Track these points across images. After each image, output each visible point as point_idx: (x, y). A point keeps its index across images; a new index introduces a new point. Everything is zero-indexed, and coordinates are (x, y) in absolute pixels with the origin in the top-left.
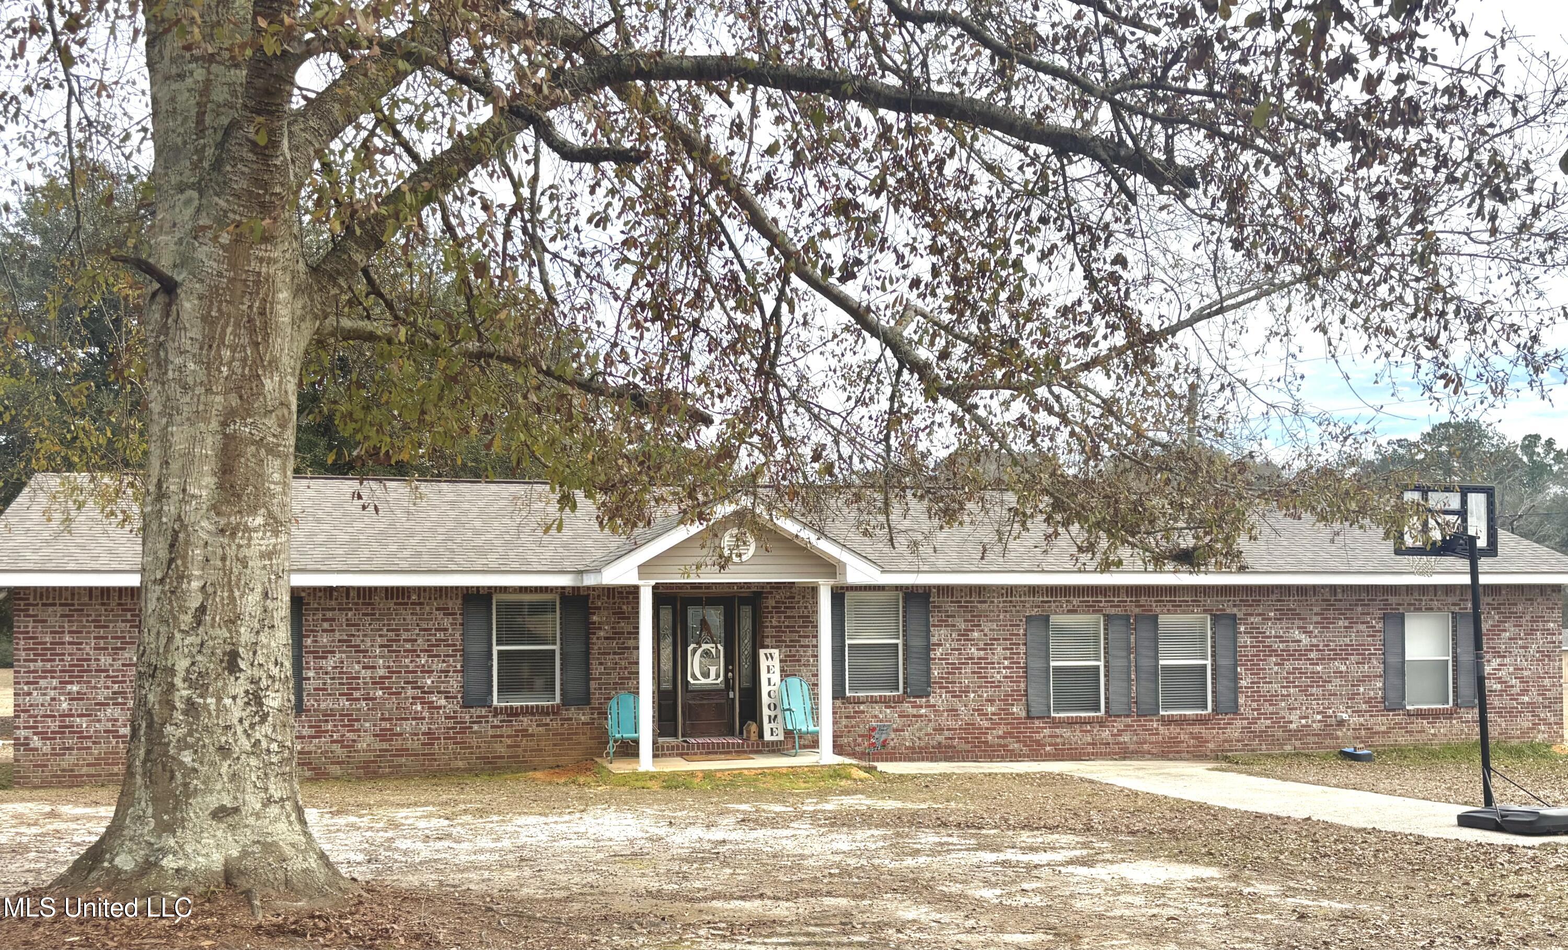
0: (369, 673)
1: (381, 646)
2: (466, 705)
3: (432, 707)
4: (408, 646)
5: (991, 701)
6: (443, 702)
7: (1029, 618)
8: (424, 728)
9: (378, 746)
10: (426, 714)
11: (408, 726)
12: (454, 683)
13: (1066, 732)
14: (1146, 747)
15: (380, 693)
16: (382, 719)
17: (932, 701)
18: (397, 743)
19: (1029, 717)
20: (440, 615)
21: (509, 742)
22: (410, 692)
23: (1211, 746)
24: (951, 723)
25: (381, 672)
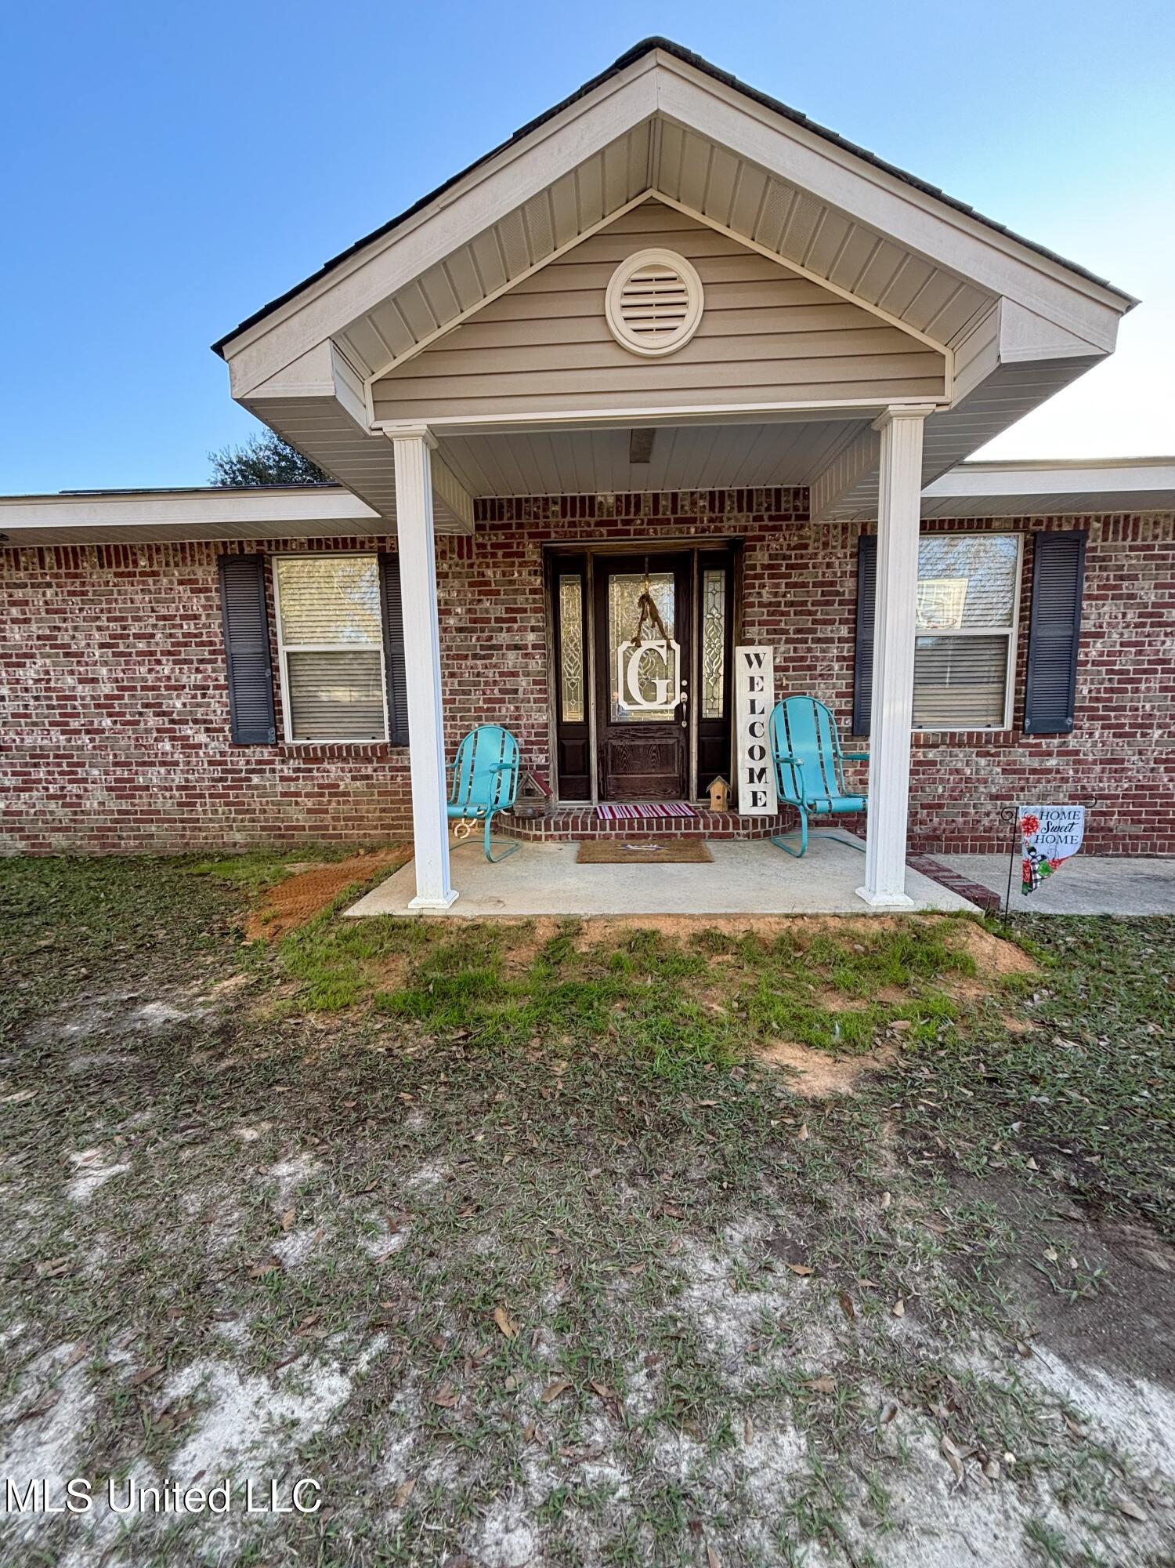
0: (86, 691)
1: (102, 646)
2: (236, 744)
3: (189, 746)
4: (142, 645)
6: (202, 738)
8: (178, 779)
9: (113, 805)
10: (182, 758)
11: (154, 775)
12: (217, 707)
15: (107, 722)
16: (116, 764)
17: (1073, 742)
18: (142, 802)
20: (184, 591)
21: (310, 804)
22: (152, 722)
25: (107, 688)
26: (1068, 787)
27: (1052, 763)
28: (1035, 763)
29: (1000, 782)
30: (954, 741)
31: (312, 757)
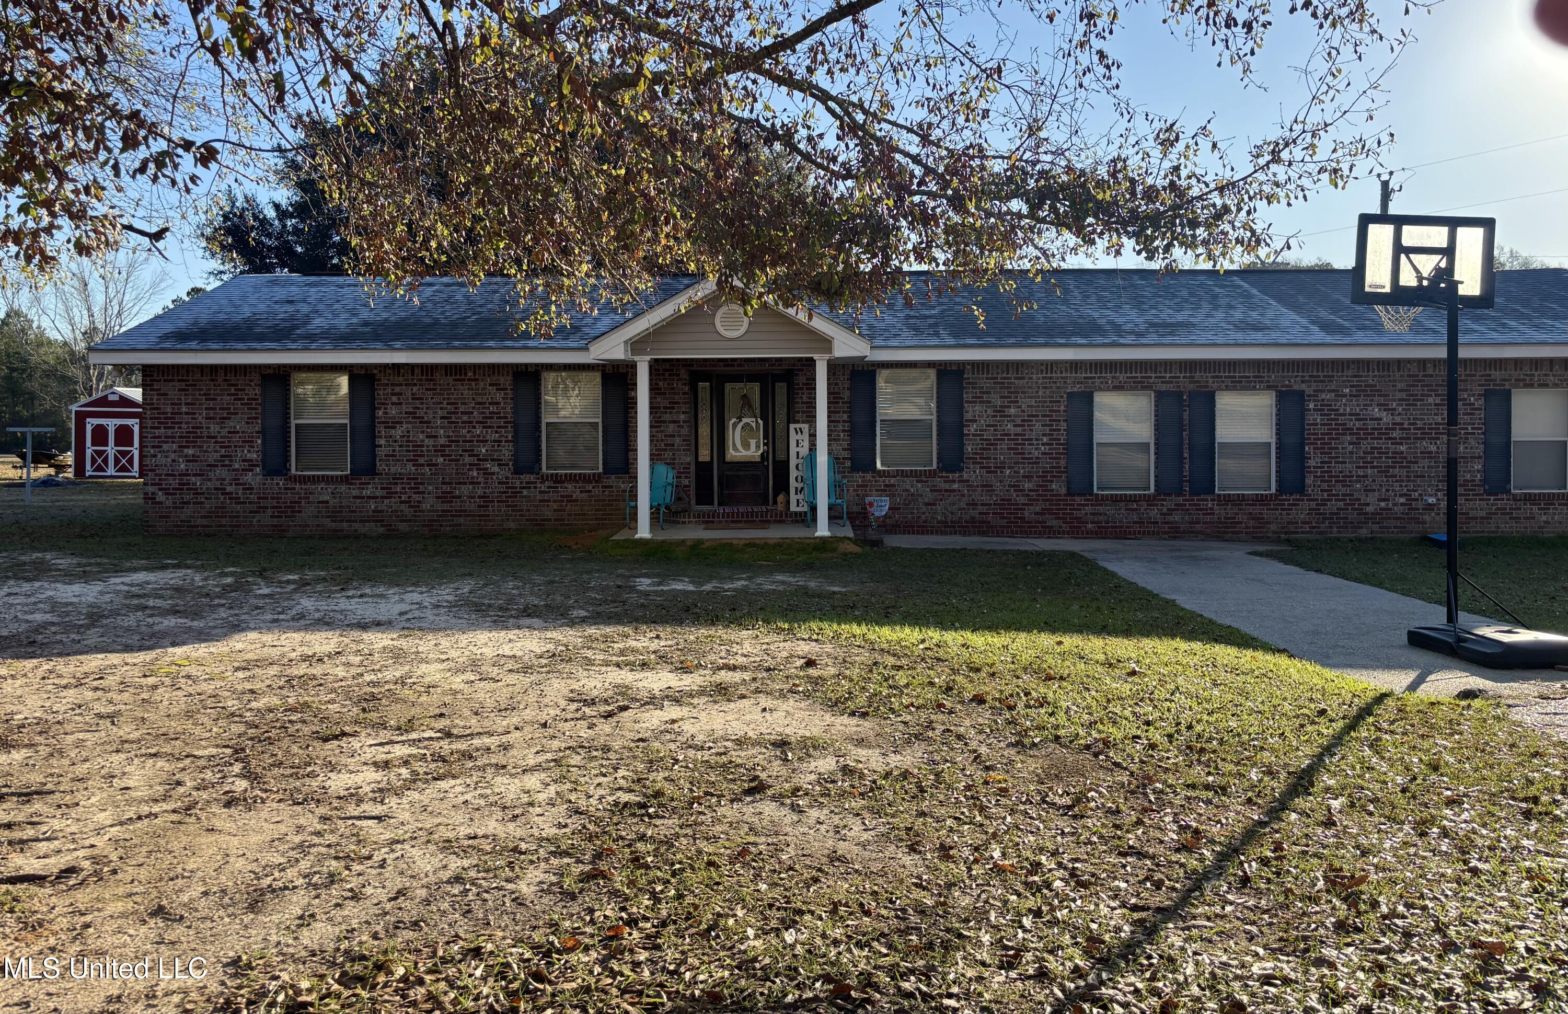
0: (430, 442)
1: (442, 418)
2: (517, 471)
3: (487, 473)
4: (465, 418)
5: (1028, 477)
6: (496, 469)
7: (1070, 395)
8: (480, 492)
9: (439, 507)
10: (481, 479)
11: (466, 490)
12: (506, 452)
13: (1109, 510)
14: (1198, 527)
15: (441, 460)
16: (443, 483)
17: (965, 476)
18: (457, 504)
19: (1070, 493)
20: (493, 390)
21: (555, 506)
22: (467, 459)
23: (1273, 527)
24: (985, 499)
25: (442, 441)
26: (965, 499)
27: (956, 486)
28: (947, 486)
29: (929, 496)
30: (904, 474)
31: (557, 479)
